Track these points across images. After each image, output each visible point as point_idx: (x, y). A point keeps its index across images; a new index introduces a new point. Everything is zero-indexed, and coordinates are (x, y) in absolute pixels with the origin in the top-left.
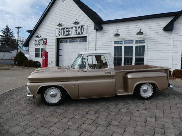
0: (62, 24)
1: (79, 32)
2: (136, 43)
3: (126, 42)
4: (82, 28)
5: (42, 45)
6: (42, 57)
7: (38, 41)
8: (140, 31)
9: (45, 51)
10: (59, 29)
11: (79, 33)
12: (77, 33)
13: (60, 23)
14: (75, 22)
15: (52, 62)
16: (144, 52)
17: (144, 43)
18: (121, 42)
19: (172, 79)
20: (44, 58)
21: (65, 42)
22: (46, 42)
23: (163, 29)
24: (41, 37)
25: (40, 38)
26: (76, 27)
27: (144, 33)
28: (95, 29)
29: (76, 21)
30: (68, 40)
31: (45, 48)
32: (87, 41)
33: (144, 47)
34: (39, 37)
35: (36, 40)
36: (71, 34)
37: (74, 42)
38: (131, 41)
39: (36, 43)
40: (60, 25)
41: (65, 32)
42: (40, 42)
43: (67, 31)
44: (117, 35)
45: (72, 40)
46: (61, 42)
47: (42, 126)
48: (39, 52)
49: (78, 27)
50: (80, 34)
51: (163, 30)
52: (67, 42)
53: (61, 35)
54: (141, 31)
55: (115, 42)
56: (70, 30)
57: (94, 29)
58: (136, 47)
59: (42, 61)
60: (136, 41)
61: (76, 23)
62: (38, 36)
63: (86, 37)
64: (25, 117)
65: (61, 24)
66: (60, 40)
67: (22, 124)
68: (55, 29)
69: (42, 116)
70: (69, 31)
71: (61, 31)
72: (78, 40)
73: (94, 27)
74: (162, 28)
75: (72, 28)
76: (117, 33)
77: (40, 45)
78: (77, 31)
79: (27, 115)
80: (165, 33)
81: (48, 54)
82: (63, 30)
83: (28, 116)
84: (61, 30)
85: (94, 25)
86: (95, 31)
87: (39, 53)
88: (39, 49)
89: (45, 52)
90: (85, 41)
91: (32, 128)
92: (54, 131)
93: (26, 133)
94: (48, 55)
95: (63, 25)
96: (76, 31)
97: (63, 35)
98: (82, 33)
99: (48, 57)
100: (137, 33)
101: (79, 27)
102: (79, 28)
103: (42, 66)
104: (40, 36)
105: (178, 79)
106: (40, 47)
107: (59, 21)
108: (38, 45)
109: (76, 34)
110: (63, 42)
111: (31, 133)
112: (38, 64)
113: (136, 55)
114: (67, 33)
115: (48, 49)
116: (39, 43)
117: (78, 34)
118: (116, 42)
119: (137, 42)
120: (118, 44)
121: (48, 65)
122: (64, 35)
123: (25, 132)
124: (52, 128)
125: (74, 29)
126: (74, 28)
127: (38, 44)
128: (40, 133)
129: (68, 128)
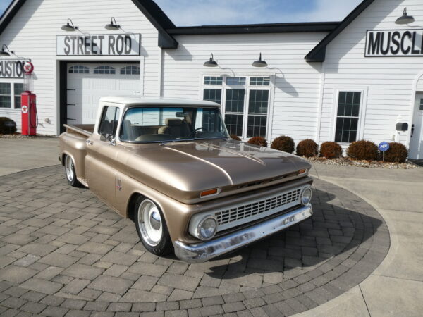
0: (75, 25)
1: (120, 49)
2: (251, 84)
3: (230, 80)
4: (128, 40)
5: (19, 75)
6: (17, 106)
7: (6, 65)
8: (260, 58)
9: (29, 92)
10: (67, 38)
11: (120, 53)
12: (114, 53)
13: (70, 22)
14: (110, 23)
15: (48, 121)
16: (266, 105)
17: (268, 84)
18: (219, 80)
19: (320, 160)
20: (25, 109)
21: (81, 72)
22: (30, 68)
23: (305, 58)
24: (16, 53)
25: (12, 57)
26: (111, 37)
27: (267, 63)
28: (159, 45)
29: (112, 22)
30: (92, 68)
31: (28, 85)
32: (139, 73)
33: (266, 92)
34: (7, 54)
36: (99, 53)
37: (107, 72)
38: (241, 78)
40: (69, 27)
41: (83, 47)
42: (12, 67)
43: (87, 45)
44: (212, 63)
45: (102, 67)
46: (71, 72)
47: (76, 263)
48: (9, 92)
49: (116, 37)
50: (123, 53)
51: (305, 60)
52: (87, 72)
53: (71, 53)
54: (262, 59)
55: (206, 78)
56: (97, 41)
57: (157, 44)
58: (252, 92)
59: (20, 117)
60: (252, 79)
61: (113, 26)
62: (6, 51)
63: (138, 62)
64: (23, 248)
65: (71, 25)
66: (69, 66)
67: (24, 262)
68: (55, 38)
69: (67, 243)
70: (94, 45)
71: (70, 43)
72: (118, 68)
73: (157, 40)
74: (304, 56)
75: (101, 38)
76: (211, 59)
77: (12, 76)
78: (115, 47)
79: (29, 243)
80: (308, 66)
81: (37, 99)
82: (76, 41)
83: (33, 246)
84: (71, 41)
85: (157, 35)
86: (160, 49)
87: (9, 98)
88: (9, 85)
89: (27, 94)
90: (134, 73)
91: (52, 268)
92: (106, 269)
93: (43, 279)
94: (37, 103)
95: (76, 28)
96: (110, 45)
97: (76, 53)
98: (127, 53)
99: (37, 107)
100: (255, 62)
101: (120, 37)
102: (120, 40)
103: (19, 131)
104: (12, 52)
105: (330, 161)
106: (12, 82)
107: (67, 17)
108: (7, 76)
109: (112, 53)
110: (76, 72)
111: (55, 277)
112: (10, 125)
113: (250, 110)
114: (89, 49)
115: (35, 88)
116: (8, 70)
117: (116, 53)
118: (208, 80)
119: (254, 81)
120: (213, 83)
121: (37, 129)
122: (80, 53)
123: (37, 276)
124: (101, 265)
125: (105, 42)
126: (107, 38)
127: (7, 72)
128: (76, 276)
129: (136, 261)
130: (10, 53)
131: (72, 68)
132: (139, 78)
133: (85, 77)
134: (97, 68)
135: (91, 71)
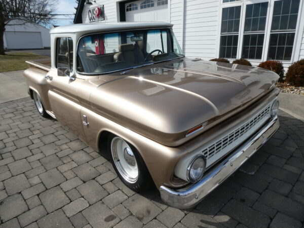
21: (133, 9)
22: (98, 12)
24: (97, 2)
25: (95, 5)
30: (139, 5)
32: (167, 3)
34: (91, 4)
35: (89, 10)
37: (149, 6)
39: (90, 16)
45: (145, 2)
46: (128, 10)
52: (136, 8)
58: (277, 4)
62: (90, 1)
72: (156, 1)
90: (165, 6)
104: (95, 2)
110: (130, 10)
116: (94, 16)
130: (93, 3)
131: (128, 7)
132: (167, 7)
133: (135, 13)
134: (142, 4)
135: (139, 7)
